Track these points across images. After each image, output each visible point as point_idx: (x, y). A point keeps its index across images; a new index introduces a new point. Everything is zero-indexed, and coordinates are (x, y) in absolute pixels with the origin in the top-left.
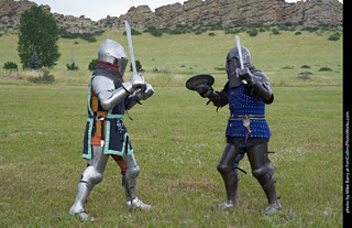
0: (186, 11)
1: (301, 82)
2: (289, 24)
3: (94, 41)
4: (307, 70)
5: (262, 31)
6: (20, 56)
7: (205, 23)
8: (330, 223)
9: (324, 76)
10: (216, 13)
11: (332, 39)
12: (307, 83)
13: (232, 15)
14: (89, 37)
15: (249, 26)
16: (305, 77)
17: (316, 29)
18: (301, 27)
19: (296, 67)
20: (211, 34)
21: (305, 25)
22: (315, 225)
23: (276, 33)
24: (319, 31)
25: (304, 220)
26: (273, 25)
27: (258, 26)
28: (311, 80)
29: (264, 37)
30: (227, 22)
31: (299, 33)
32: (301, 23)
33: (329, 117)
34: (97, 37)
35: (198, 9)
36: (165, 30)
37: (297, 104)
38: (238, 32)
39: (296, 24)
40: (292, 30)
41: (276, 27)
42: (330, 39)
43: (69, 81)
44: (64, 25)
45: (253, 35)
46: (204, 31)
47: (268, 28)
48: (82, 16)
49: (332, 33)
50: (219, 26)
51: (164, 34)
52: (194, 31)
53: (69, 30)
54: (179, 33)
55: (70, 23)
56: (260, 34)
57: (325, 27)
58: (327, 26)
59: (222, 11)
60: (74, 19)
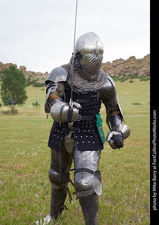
0: (114, 67)
6: (2, 98)
7: (127, 74)
10: (134, 68)
13: (144, 69)
20: (131, 82)
30: (141, 73)
35: (122, 65)
43: (28, 113)
44: (35, 79)
46: (126, 79)
48: (47, 72)
50: (136, 76)
52: (120, 79)
53: (38, 82)
55: (39, 77)
59: (137, 66)
60: (41, 74)
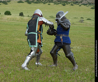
1: (80, 23)
2: (77, 2)
3: (7, 4)
4: (82, 19)
5: (67, 4)
8: (88, 74)
9: (88, 22)
11: (92, 8)
12: (82, 24)
14: (5, 3)
15: (63, 2)
16: (82, 21)
17: (86, 4)
18: (81, 4)
19: (78, 18)
21: (83, 3)
22: (82, 74)
23: (72, 5)
24: (87, 5)
25: (79, 72)
26: (71, 2)
27: (66, 2)
28: (84, 23)
29: (68, 6)
31: (81, 6)
32: (81, 2)
33: (90, 36)
34: (8, 3)
36: (33, 2)
37: (78, 31)
38: (58, 4)
39: (80, 2)
40: (78, 4)
41: (72, 3)
42: (91, 8)
45: (64, 5)
47: (69, 3)
49: (92, 6)
51: (32, 3)
54: (37, 3)
56: (66, 5)
57: (90, 4)
58: (90, 3)
